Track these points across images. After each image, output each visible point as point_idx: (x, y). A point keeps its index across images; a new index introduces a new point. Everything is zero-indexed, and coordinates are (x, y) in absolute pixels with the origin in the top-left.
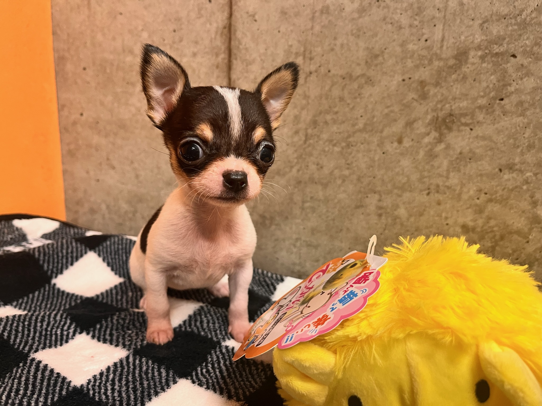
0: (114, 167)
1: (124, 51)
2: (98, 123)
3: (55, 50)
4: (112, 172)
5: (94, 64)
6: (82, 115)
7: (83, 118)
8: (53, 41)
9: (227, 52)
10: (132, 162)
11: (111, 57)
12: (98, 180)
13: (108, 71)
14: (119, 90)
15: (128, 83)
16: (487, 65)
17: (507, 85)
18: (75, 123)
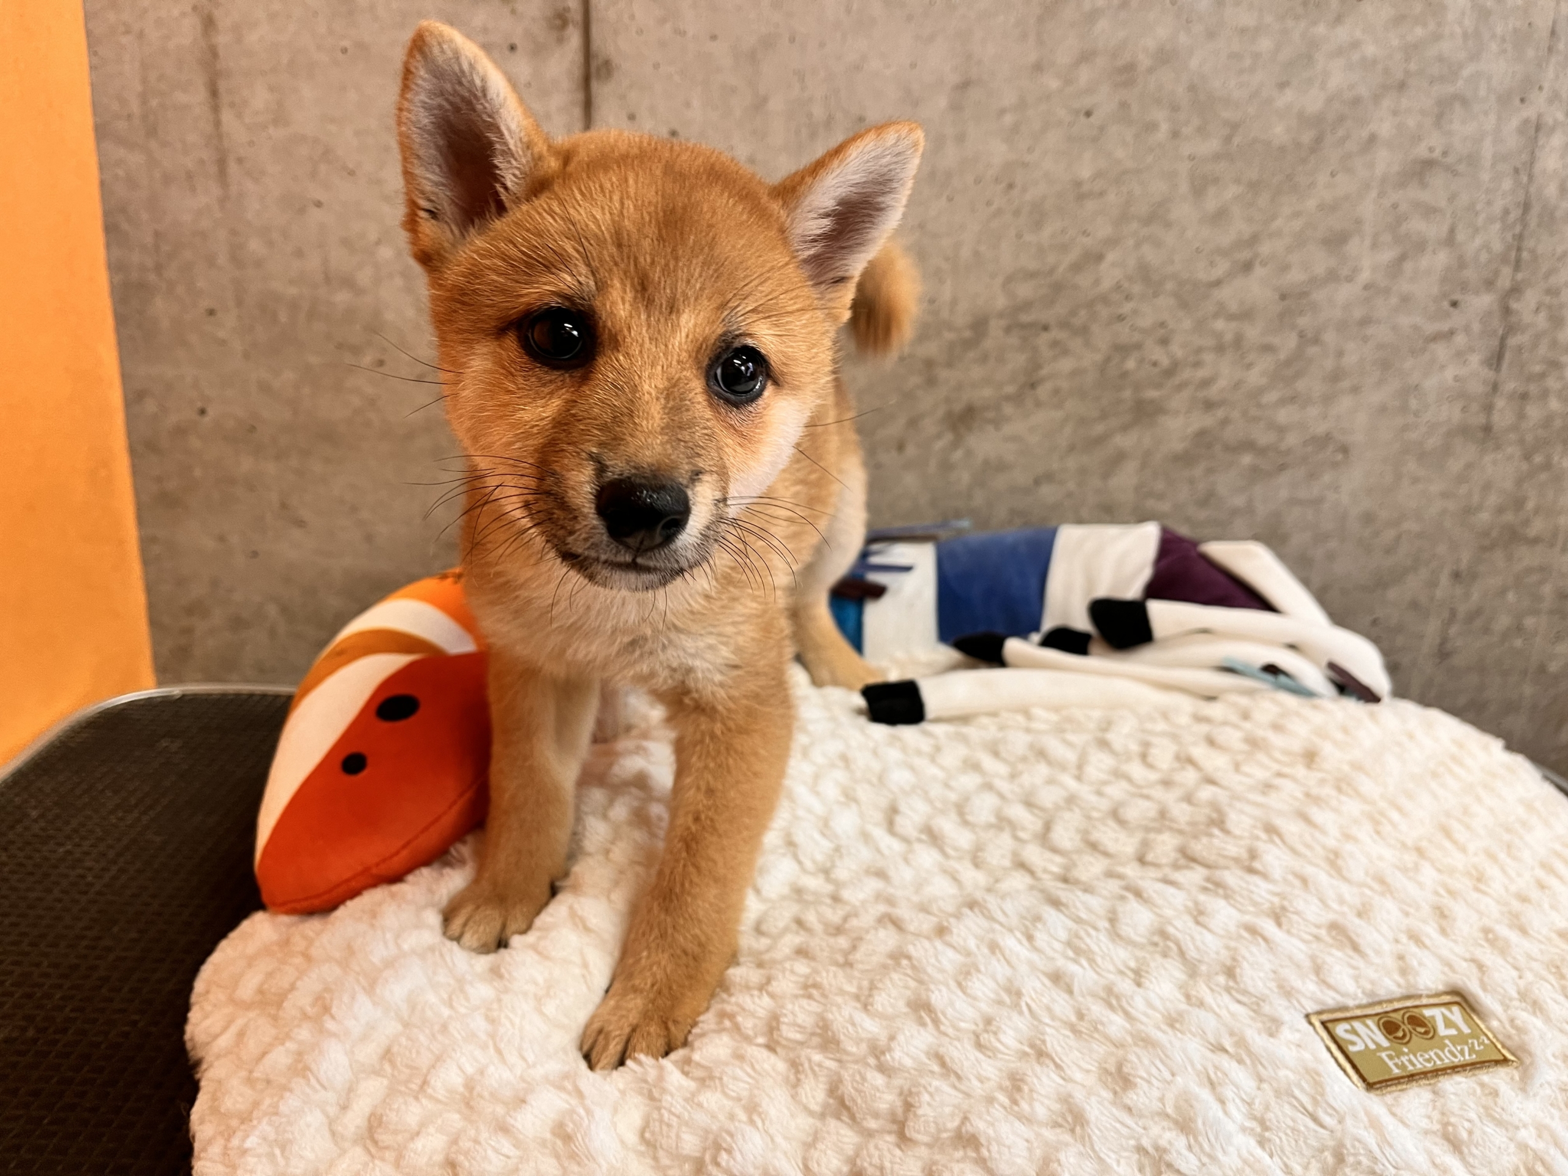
0: (302, 521)
1: (328, 279)
2: (252, 429)
3: (115, 267)
4: (296, 533)
5: (239, 303)
6: (203, 412)
7: (207, 419)
8: (108, 246)
10: (354, 509)
11: (293, 291)
12: (255, 554)
13: (283, 317)
14: (314, 360)
15: (340, 346)
16: (1013, 340)
17: (1038, 367)
18: (180, 431)
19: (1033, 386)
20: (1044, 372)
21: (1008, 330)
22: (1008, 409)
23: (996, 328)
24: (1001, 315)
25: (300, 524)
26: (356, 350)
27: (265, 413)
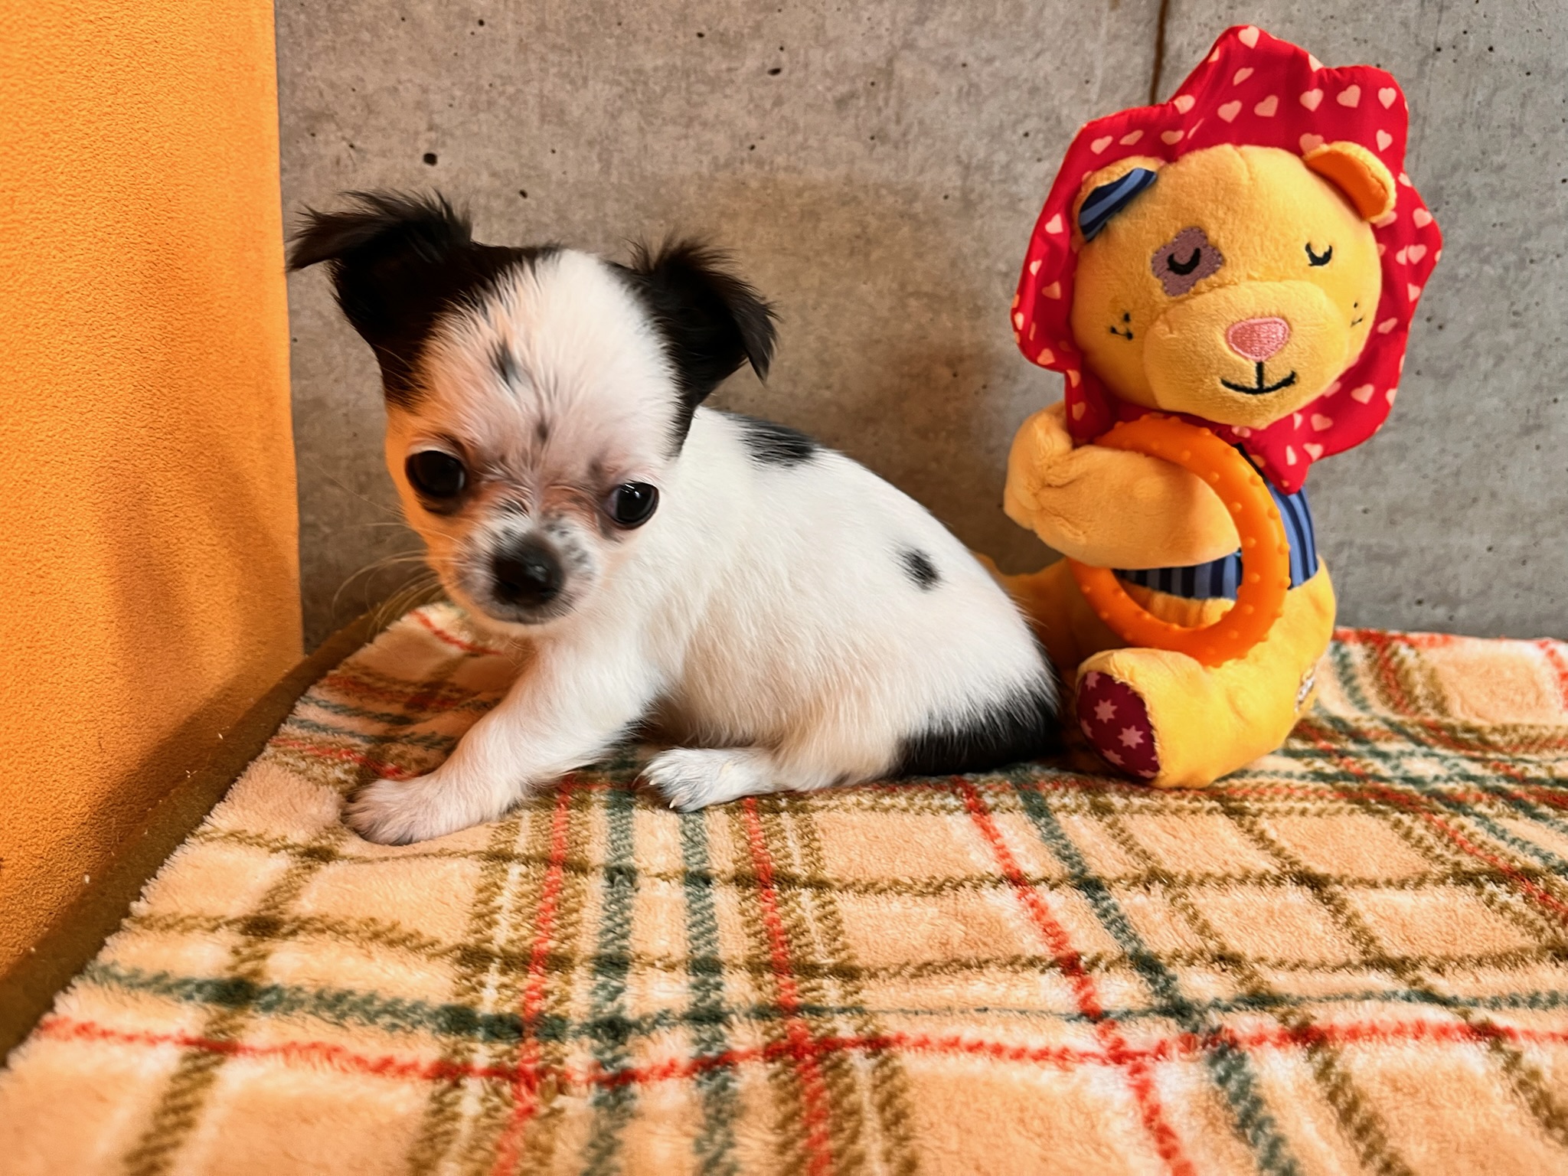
27: (549, 162)
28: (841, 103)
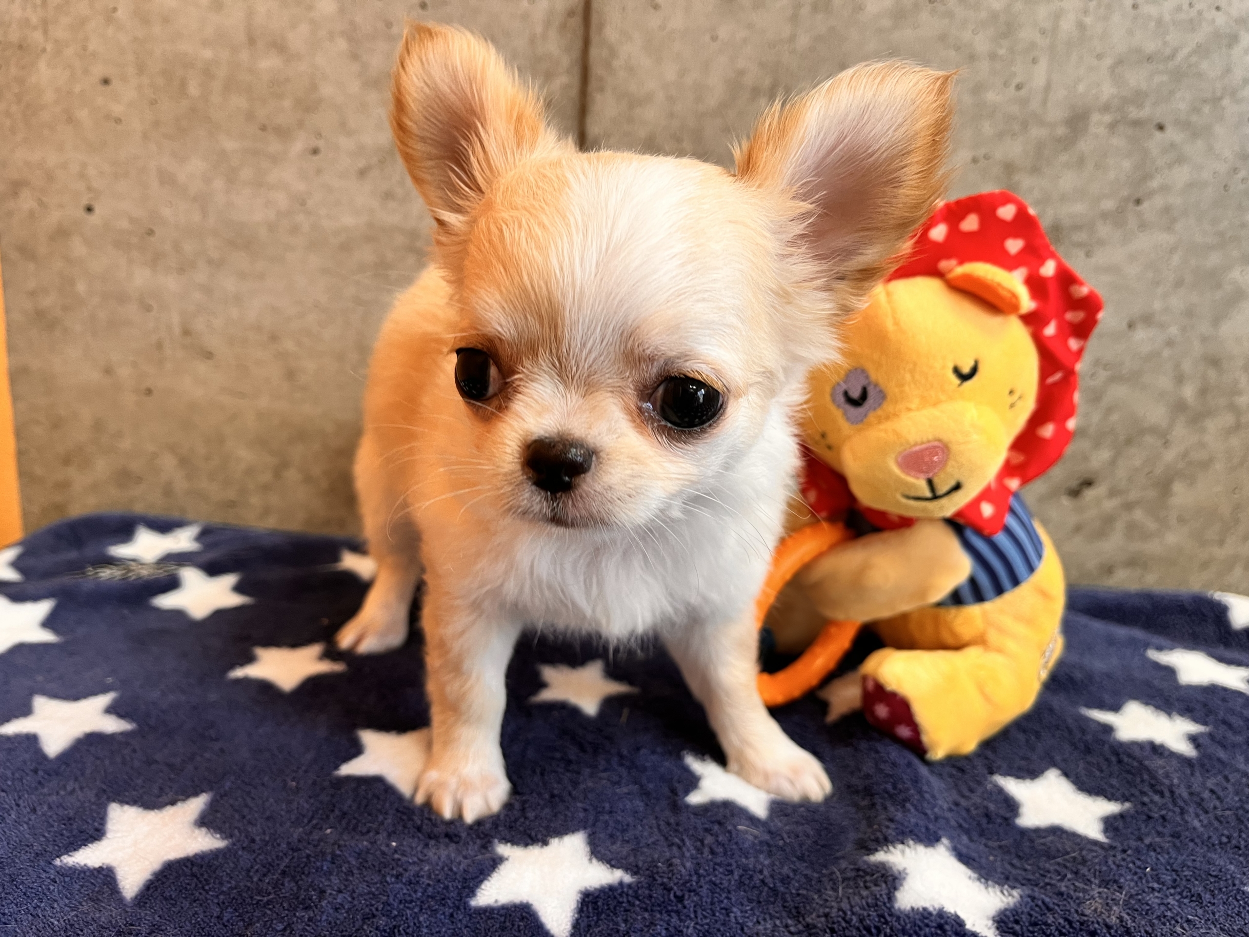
0: (210, 353)
1: (252, 41)
2: (151, 232)
4: (202, 368)
5: (141, 69)
6: (89, 209)
7: (94, 219)
9: (576, 71)
10: (274, 338)
11: (207, 54)
12: (149, 392)
13: (193, 89)
14: (230, 145)
15: (263, 128)
16: (1118, 141)
17: (1147, 177)
18: (61, 233)
19: (1138, 202)
20: (1154, 184)
21: (1112, 127)
22: (1104, 230)
23: (1098, 122)
24: (1106, 108)
25: (208, 355)
26: (283, 133)
27: (166, 212)
28: (362, 173)
